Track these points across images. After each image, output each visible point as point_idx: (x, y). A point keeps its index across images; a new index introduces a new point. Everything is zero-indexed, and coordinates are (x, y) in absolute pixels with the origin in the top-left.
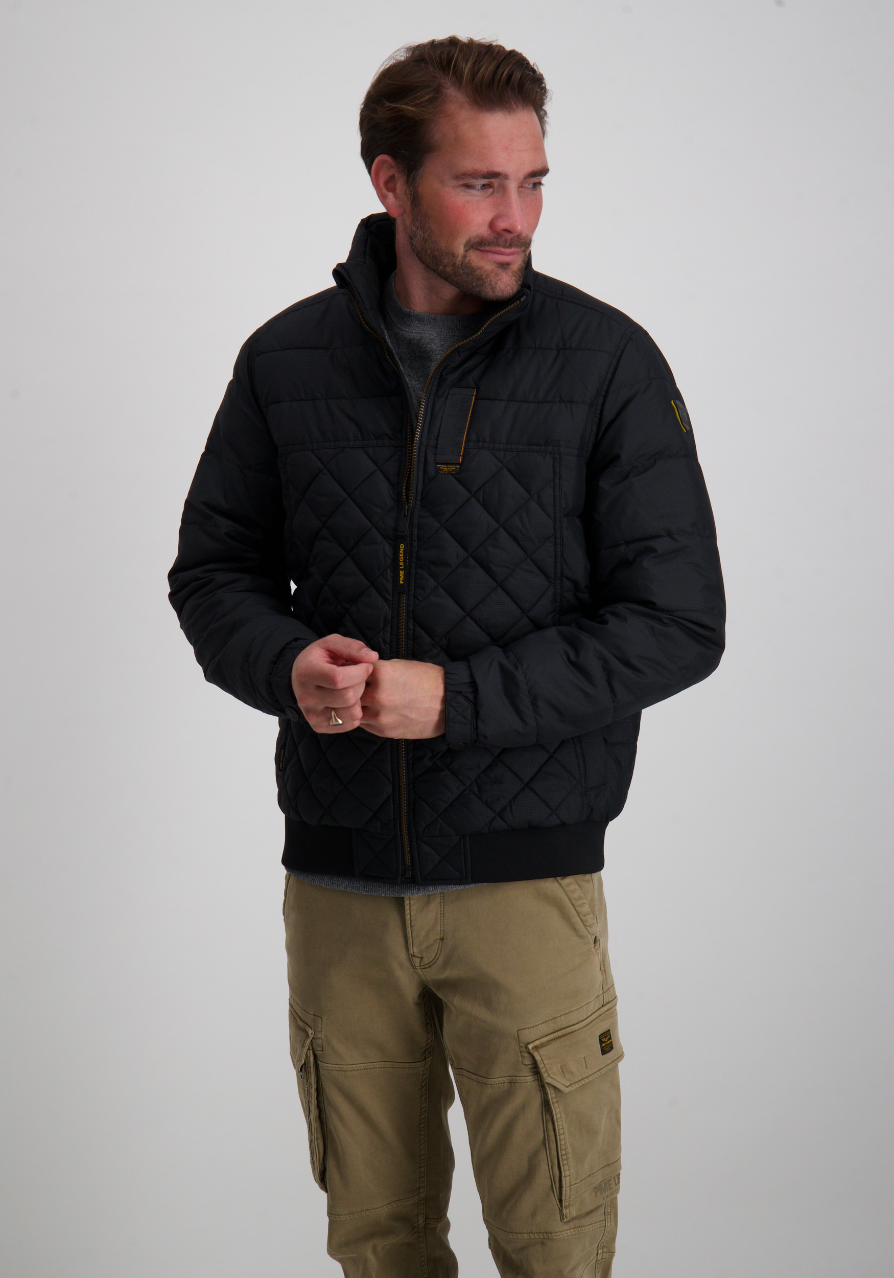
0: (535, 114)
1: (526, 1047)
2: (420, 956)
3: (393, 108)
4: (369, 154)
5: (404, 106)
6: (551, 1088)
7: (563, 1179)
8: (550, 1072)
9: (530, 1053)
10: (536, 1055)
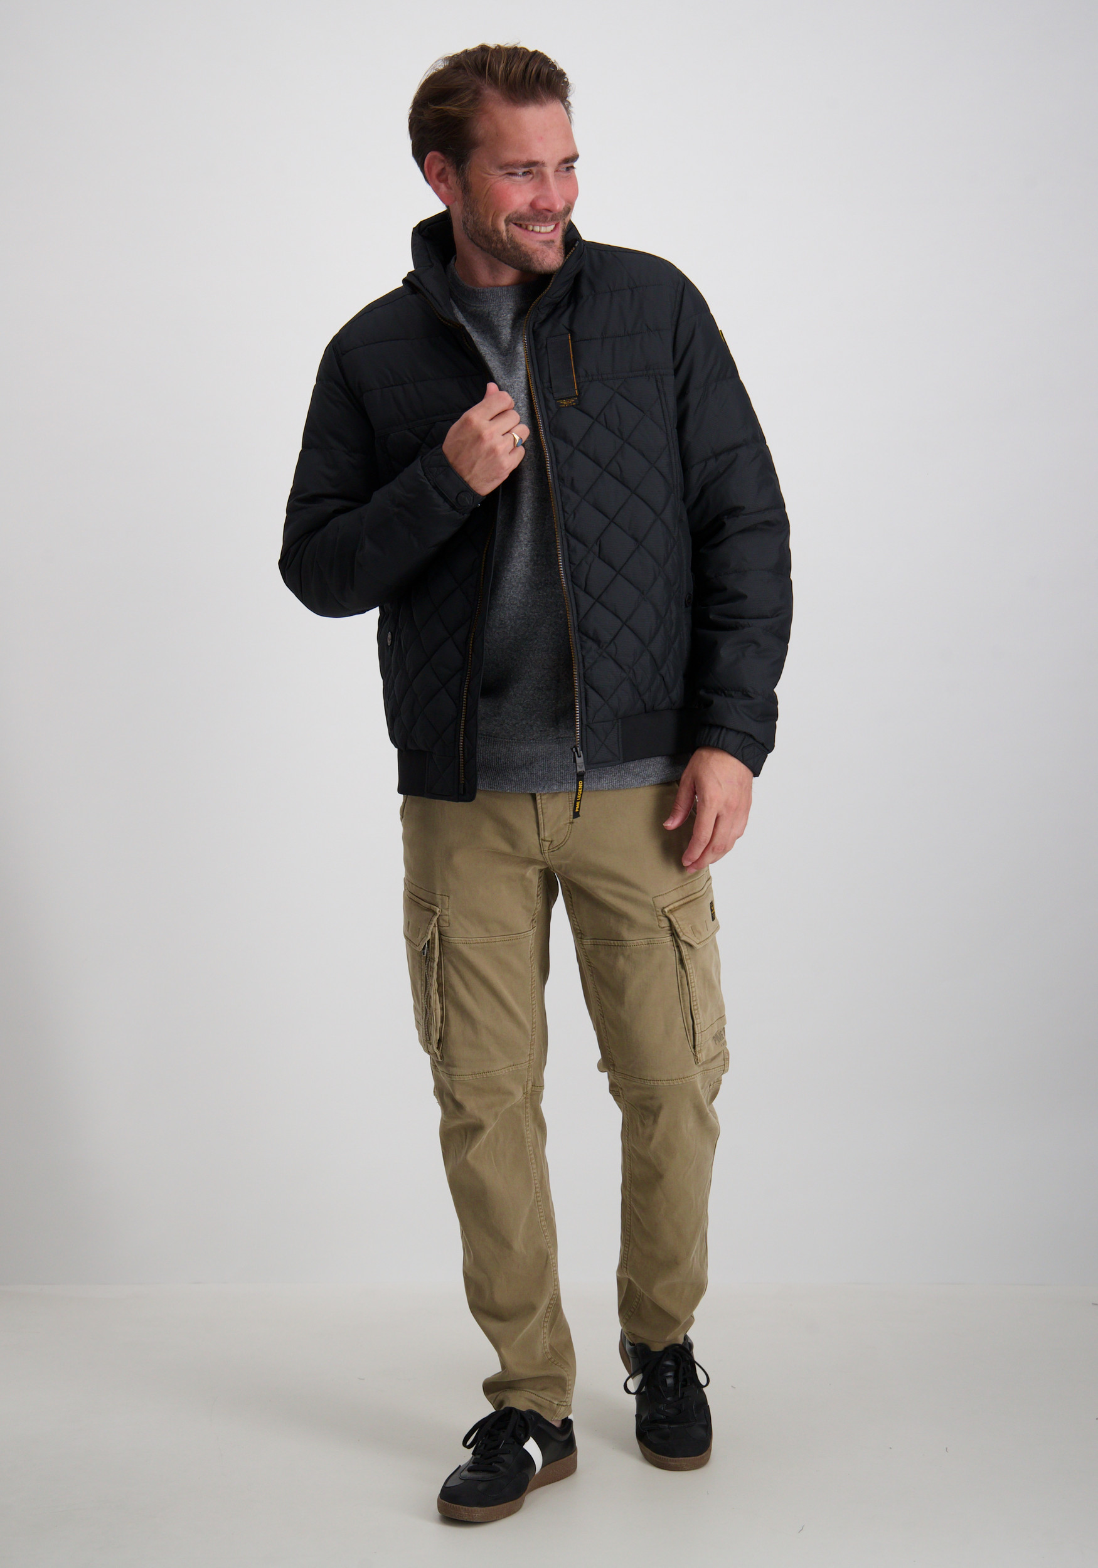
0: (562, 105)
1: (663, 911)
2: (550, 840)
3: (439, 110)
4: (419, 154)
5: (448, 107)
6: (684, 945)
7: (696, 1026)
8: (684, 931)
9: (666, 917)
10: (671, 917)
